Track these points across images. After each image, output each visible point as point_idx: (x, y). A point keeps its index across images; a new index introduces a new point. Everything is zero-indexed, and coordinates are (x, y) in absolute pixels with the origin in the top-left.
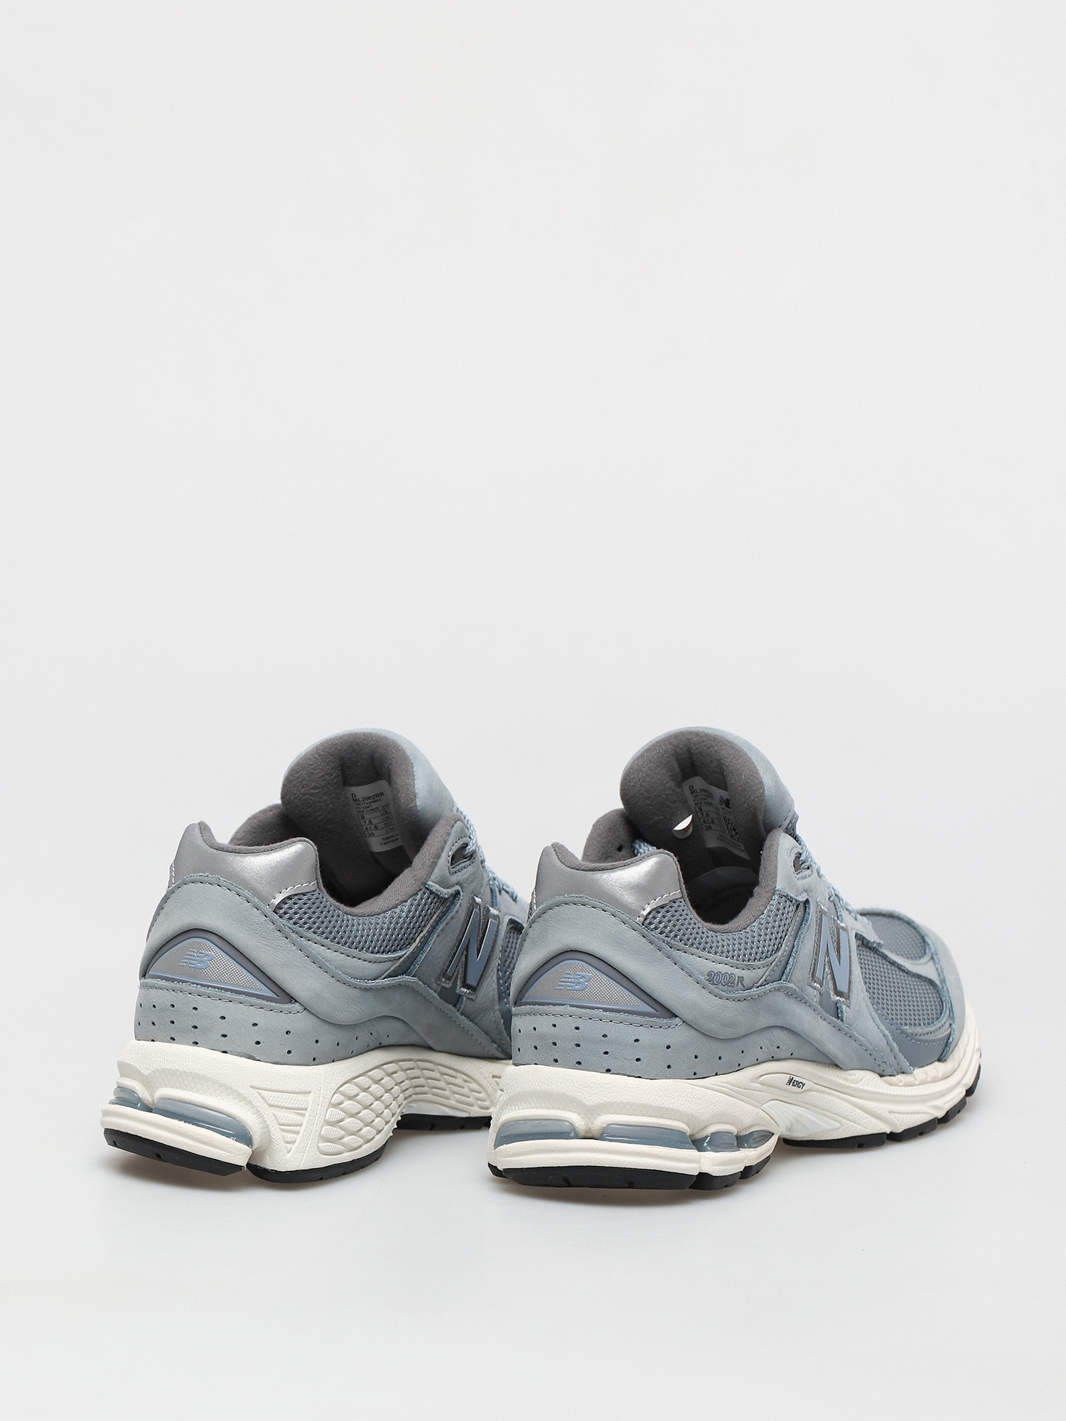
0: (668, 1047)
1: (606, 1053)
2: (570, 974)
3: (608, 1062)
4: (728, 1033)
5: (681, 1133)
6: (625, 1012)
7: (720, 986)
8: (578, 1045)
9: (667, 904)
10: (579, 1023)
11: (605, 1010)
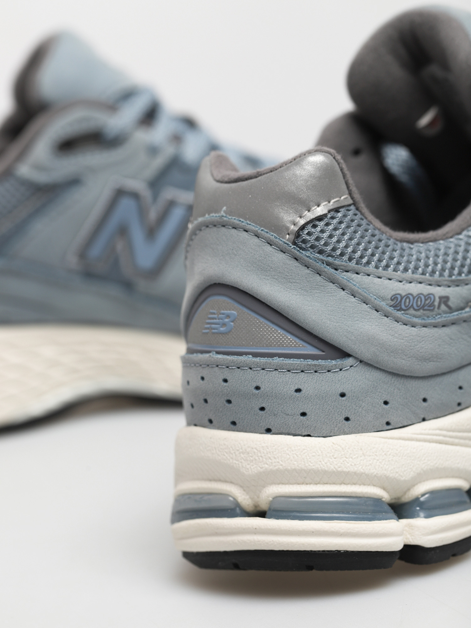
0: (343, 395)
1: (262, 409)
2: (214, 314)
3: (268, 420)
4: (429, 367)
5: (377, 501)
6: (280, 355)
7: (412, 311)
8: (229, 402)
9: (325, 216)
10: (227, 374)
11: (255, 355)
